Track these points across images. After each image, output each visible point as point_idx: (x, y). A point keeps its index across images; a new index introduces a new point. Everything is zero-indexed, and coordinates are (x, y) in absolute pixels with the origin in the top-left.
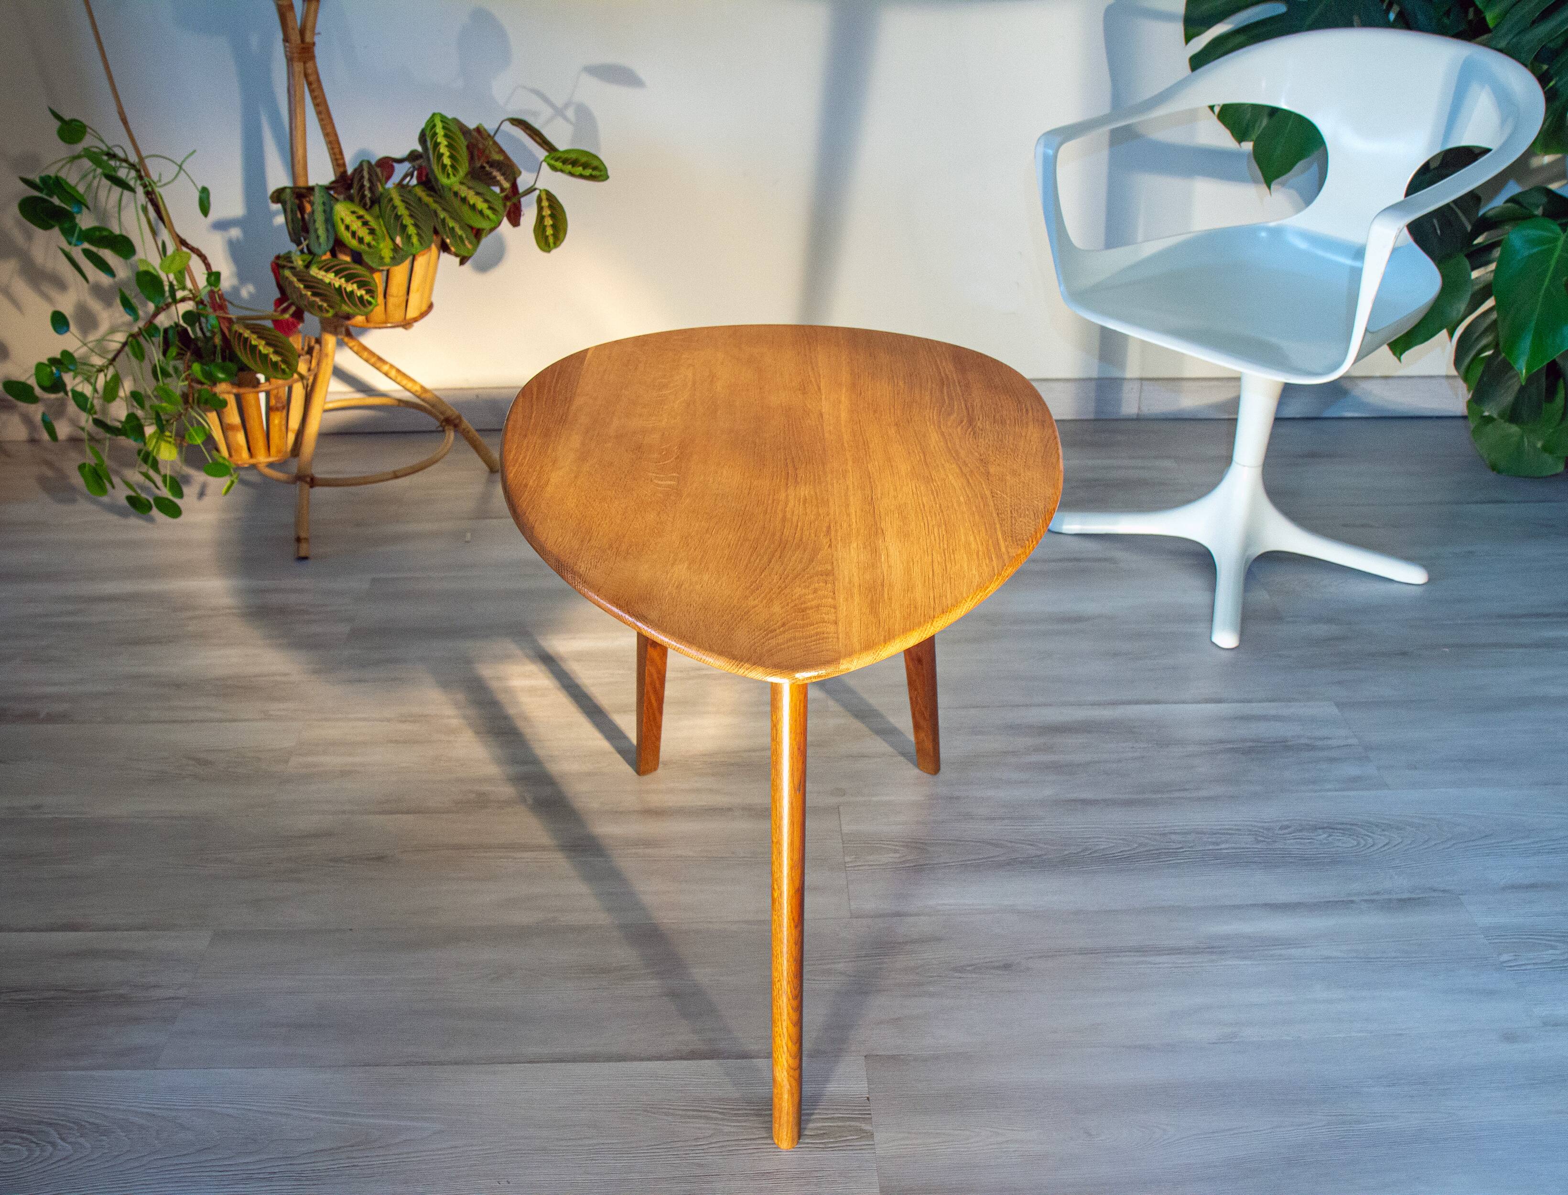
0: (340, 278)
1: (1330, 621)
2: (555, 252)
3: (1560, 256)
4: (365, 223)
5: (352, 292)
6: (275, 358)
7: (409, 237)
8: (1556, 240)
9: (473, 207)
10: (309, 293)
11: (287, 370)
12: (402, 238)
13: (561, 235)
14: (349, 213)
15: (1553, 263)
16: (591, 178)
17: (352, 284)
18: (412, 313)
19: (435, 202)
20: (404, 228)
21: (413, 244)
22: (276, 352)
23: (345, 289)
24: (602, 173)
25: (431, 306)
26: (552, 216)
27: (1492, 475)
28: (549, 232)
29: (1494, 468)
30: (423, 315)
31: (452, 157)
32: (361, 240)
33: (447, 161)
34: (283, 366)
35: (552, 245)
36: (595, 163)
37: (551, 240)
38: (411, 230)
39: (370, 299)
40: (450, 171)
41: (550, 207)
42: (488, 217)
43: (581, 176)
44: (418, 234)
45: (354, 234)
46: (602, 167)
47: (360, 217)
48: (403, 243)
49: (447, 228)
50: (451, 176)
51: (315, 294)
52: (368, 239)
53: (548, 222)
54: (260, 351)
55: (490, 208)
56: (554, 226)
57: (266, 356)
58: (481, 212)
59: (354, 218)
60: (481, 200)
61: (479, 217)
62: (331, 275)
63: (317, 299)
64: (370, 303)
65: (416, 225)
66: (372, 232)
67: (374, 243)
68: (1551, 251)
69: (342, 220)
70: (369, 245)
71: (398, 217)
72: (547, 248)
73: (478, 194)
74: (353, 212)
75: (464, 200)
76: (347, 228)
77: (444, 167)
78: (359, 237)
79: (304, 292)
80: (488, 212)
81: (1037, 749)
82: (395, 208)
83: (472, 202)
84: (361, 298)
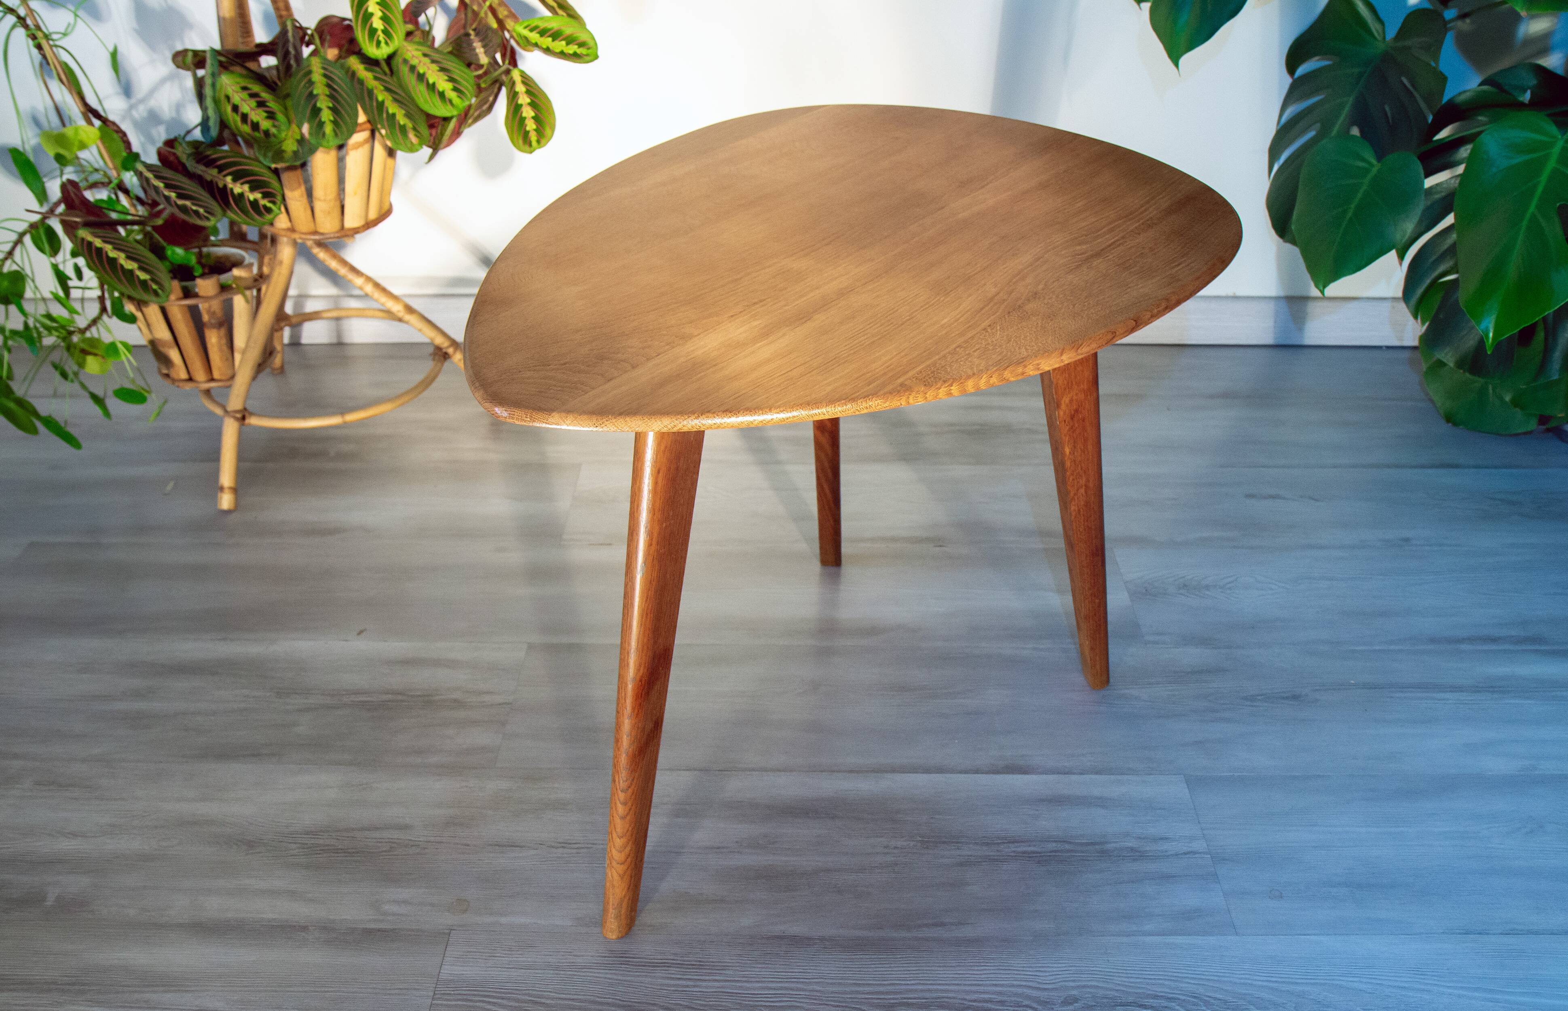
0: (225, 176)
2: (539, 153)
4: (261, 104)
5: (241, 195)
6: (143, 276)
7: (321, 124)
9: (432, 87)
10: (173, 195)
11: (160, 291)
12: (311, 128)
13: (548, 131)
14: (238, 88)
16: (578, 57)
17: (242, 184)
18: (354, 220)
19: (376, 78)
20: (316, 111)
21: (324, 134)
22: (141, 268)
23: (232, 190)
24: (589, 51)
25: (385, 214)
26: (533, 105)
28: (531, 126)
30: (369, 225)
31: (385, 19)
32: (255, 126)
33: (377, 24)
34: (155, 287)
35: (534, 143)
36: (583, 37)
37: (533, 137)
38: (326, 116)
39: (269, 205)
40: (380, 37)
41: (529, 92)
42: (451, 101)
43: (562, 55)
44: (335, 123)
45: (245, 118)
46: (591, 43)
47: (253, 95)
48: (310, 134)
49: (385, 115)
50: (383, 45)
51: (180, 196)
52: (265, 124)
53: (528, 113)
54: (122, 266)
55: (455, 89)
56: (536, 119)
57: (131, 272)
58: (442, 95)
59: (245, 95)
60: (446, 78)
61: (437, 100)
62: (215, 172)
63: (188, 203)
64: (269, 210)
65: (334, 110)
66: (271, 116)
67: (274, 131)
69: (228, 98)
70: (267, 133)
71: (312, 96)
72: (527, 148)
73: (443, 70)
74: (244, 89)
75: (421, 77)
76: (235, 109)
77: (373, 32)
78: (252, 122)
79: (166, 193)
80: (451, 95)
82: (311, 83)
83: (431, 81)
84: (255, 204)
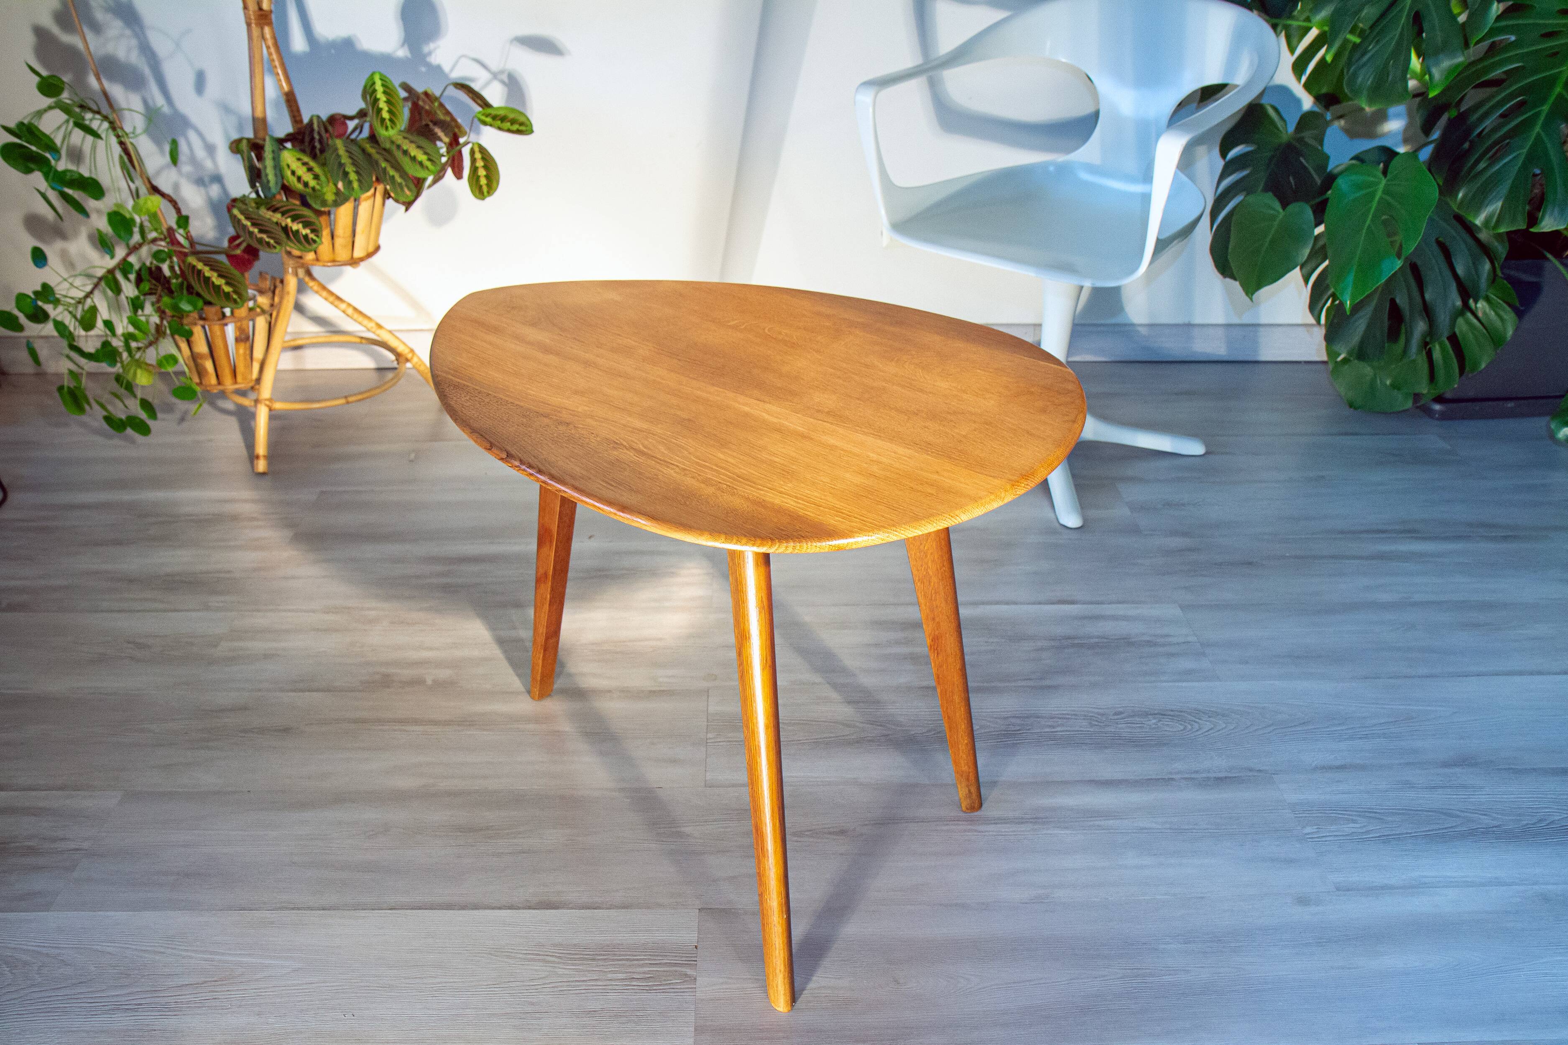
0: (286, 218)
1: (1185, 534)
2: (489, 200)
3: (1381, 198)
4: (310, 170)
5: (297, 231)
6: (227, 289)
7: (350, 182)
8: (1378, 183)
9: (414, 159)
10: (256, 230)
11: (238, 300)
12: (344, 185)
13: (494, 184)
14: (294, 159)
15: (1374, 204)
16: (519, 132)
17: (298, 223)
18: (358, 253)
19: (378, 153)
20: (346, 174)
21: (353, 189)
22: (227, 284)
23: (291, 228)
24: (528, 128)
25: (378, 249)
26: (486, 167)
27: (1348, 412)
28: (483, 181)
29: (1351, 405)
30: (370, 255)
31: (390, 112)
32: (306, 185)
33: (385, 115)
34: (235, 296)
35: (485, 193)
36: (522, 119)
37: (485, 189)
38: (353, 176)
39: (315, 238)
40: (388, 123)
41: (483, 159)
42: (427, 168)
43: (509, 131)
44: (359, 181)
45: (299, 179)
46: (528, 123)
47: (305, 164)
48: (344, 188)
49: (388, 177)
50: (390, 128)
51: (261, 231)
52: (312, 183)
53: (482, 172)
54: (213, 283)
55: (429, 160)
56: (487, 177)
57: (219, 287)
58: (421, 164)
59: (299, 164)
60: (422, 152)
61: (418, 167)
62: (279, 216)
63: (264, 236)
64: (315, 241)
65: (357, 173)
66: (316, 177)
67: (318, 187)
68: (1372, 195)
69: (288, 166)
70: (314, 189)
71: (341, 165)
72: (481, 196)
73: (419, 147)
74: (299, 159)
75: (405, 152)
76: (293, 173)
77: (383, 120)
78: (304, 181)
79: (251, 229)
80: (428, 164)
81: (898, 643)
82: (338, 156)
83: (412, 154)
84: (306, 237)
